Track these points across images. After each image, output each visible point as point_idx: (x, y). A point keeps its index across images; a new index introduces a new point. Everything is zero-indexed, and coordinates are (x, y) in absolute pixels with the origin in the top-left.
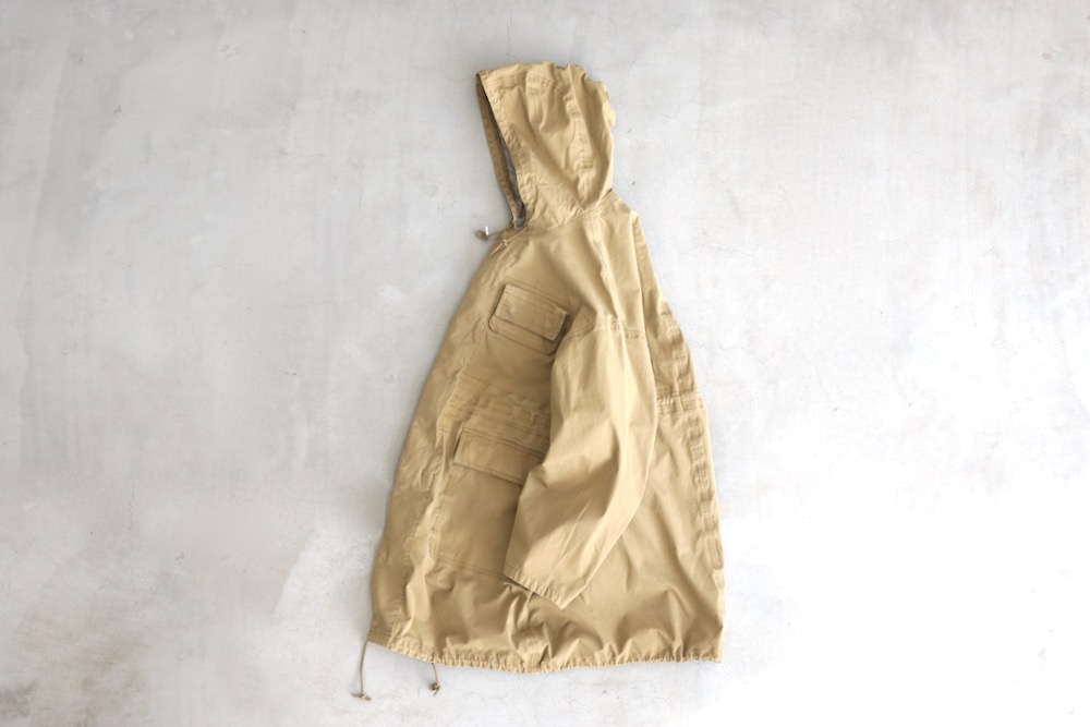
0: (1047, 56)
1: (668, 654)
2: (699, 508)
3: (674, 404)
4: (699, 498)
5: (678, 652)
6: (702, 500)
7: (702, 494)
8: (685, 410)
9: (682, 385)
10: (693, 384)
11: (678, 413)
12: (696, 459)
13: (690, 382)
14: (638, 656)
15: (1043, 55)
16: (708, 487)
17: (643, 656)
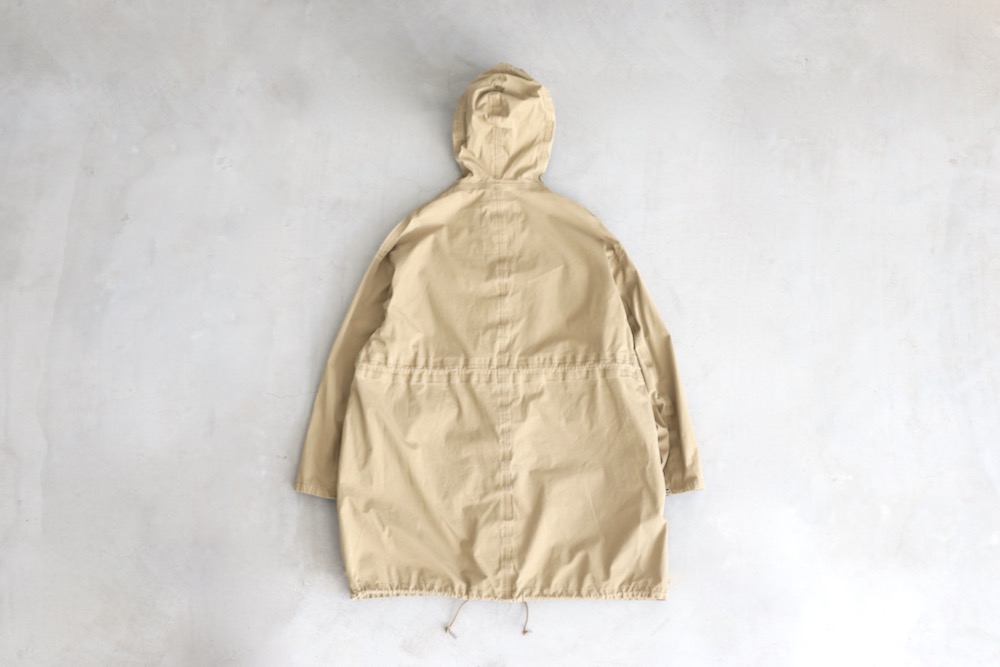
0: (953, 162)
1: (450, 589)
2: (499, 466)
3: (491, 375)
4: (500, 458)
5: (460, 590)
6: (504, 459)
7: (504, 454)
8: (499, 382)
9: (500, 360)
10: (509, 361)
11: (493, 383)
12: (503, 423)
13: (507, 359)
14: (423, 585)
15: (950, 161)
16: (510, 448)
17: (428, 586)
